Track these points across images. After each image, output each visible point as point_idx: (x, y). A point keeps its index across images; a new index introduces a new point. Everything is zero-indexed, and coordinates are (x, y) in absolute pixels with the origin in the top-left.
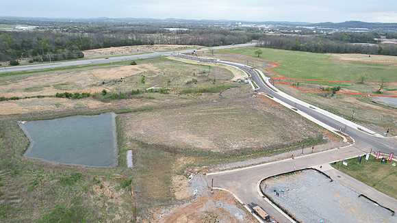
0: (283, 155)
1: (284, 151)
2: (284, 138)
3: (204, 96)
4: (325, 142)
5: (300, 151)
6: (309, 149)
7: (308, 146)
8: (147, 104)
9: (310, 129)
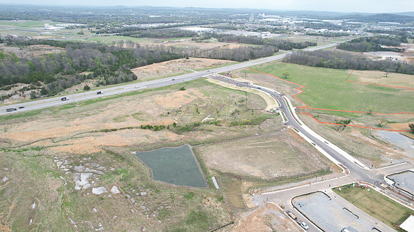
0: (305, 182)
1: (305, 179)
2: (305, 169)
3: (247, 128)
4: (331, 172)
5: (315, 179)
6: (320, 178)
7: (320, 175)
8: (209, 136)
9: (322, 162)
